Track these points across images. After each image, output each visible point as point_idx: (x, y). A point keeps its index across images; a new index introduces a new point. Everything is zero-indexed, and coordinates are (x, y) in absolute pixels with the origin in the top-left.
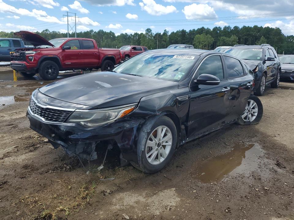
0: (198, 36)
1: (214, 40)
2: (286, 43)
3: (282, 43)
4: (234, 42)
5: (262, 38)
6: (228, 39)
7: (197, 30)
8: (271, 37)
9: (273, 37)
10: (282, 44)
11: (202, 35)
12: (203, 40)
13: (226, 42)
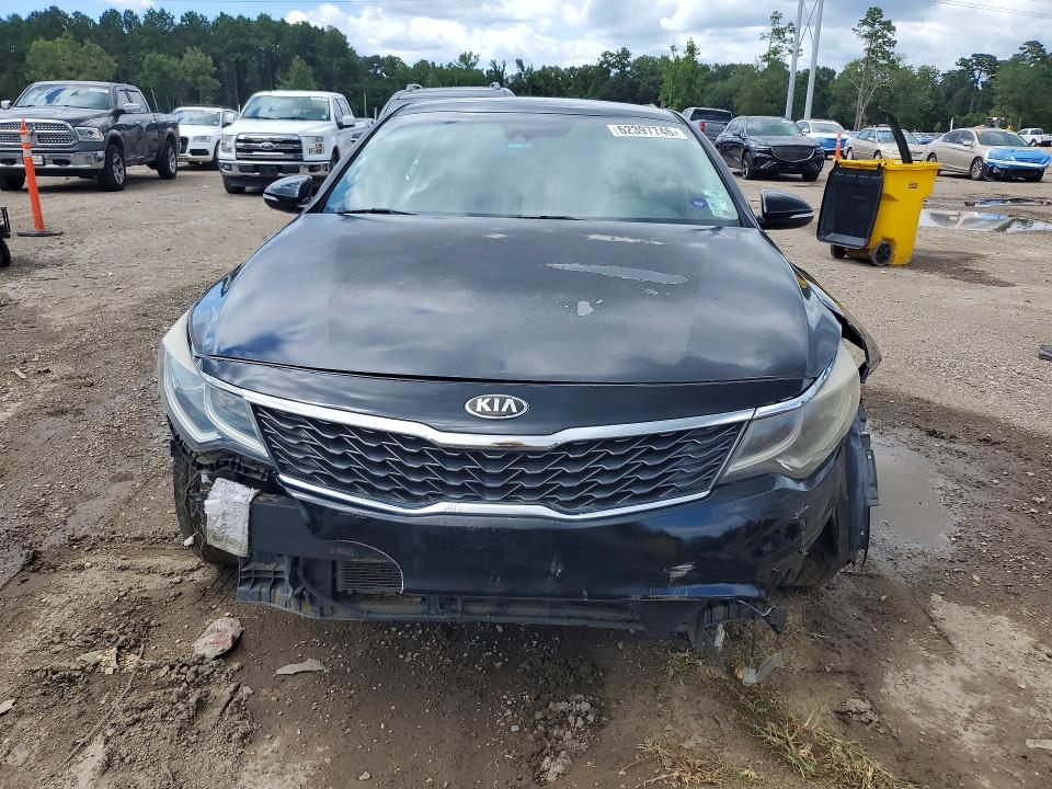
0: (39, 43)
1: (115, 65)
2: (366, 79)
3: (356, 81)
4: (202, 74)
5: (297, 63)
6: (174, 62)
7: (29, 20)
8: (321, 58)
9: (327, 59)
10: (357, 85)
11: (58, 39)
12: (71, 64)
13: (172, 74)
